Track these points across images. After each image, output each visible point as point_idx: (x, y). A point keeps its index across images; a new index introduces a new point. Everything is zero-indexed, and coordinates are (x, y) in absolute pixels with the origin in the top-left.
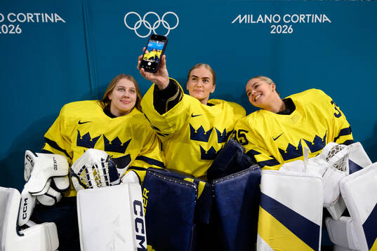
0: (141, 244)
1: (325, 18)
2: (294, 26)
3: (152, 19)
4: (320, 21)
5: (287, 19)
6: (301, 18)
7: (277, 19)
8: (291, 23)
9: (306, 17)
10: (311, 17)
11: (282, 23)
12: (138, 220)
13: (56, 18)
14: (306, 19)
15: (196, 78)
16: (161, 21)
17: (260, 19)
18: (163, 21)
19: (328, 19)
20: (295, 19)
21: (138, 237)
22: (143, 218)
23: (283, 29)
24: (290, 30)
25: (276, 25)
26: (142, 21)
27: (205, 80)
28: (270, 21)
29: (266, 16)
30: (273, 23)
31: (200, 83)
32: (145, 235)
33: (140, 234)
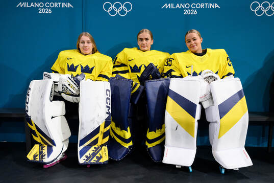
0: (108, 110)
1: (216, 6)
2: (198, 10)
3: (118, 6)
4: (213, 7)
5: (194, 6)
6: (202, 6)
7: (187, 6)
8: (196, 8)
9: (205, 5)
10: (208, 5)
11: (190, 8)
12: (108, 98)
13: (69, 5)
14: (205, 6)
15: (142, 40)
16: (123, 7)
17: (178, 6)
18: (124, 7)
19: (218, 6)
20: (198, 6)
21: (107, 107)
22: (110, 98)
23: (191, 12)
24: (195, 12)
25: (187, 9)
26: (113, 7)
27: (147, 39)
28: (184, 7)
29: (181, 4)
30: (185, 8)
31: (145, 42)
32: (110, 106)
33: (108, 105)
